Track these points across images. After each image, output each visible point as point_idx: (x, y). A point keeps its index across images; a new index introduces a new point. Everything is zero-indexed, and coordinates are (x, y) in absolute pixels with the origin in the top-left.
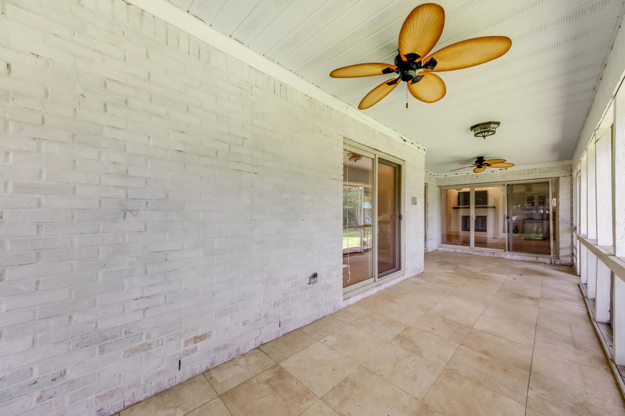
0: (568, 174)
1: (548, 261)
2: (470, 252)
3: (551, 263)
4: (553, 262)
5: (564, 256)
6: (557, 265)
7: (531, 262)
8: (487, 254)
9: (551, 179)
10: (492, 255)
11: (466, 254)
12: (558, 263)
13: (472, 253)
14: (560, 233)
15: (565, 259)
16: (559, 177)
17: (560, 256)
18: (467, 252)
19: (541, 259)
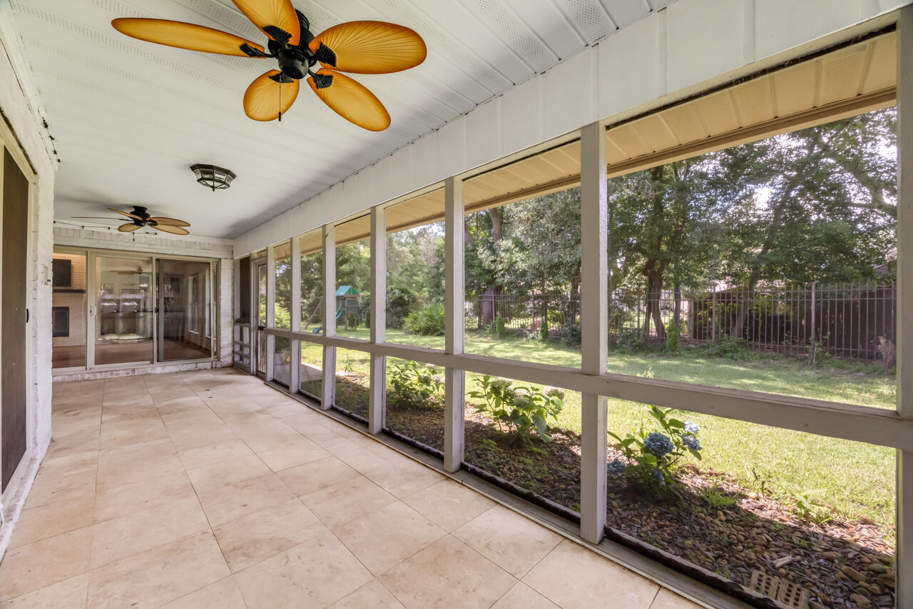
0: (229, 257)
1: (208, 365)
2: (86, 376)
3: (212, 368)
4: (214, 367)
5: (225, 357)
6: (219, 368)
7: (189, 371)
8: (122, 374)
9: (212, 260)
10: (131, 374)
11: (77, 381)
12: (219, 366)
13: (92, 377)
14: (222, 329)
15: (226, 359)
16: (220, 259)
17: (221, 357)
18: (80, 377)
19: (201, 365)
